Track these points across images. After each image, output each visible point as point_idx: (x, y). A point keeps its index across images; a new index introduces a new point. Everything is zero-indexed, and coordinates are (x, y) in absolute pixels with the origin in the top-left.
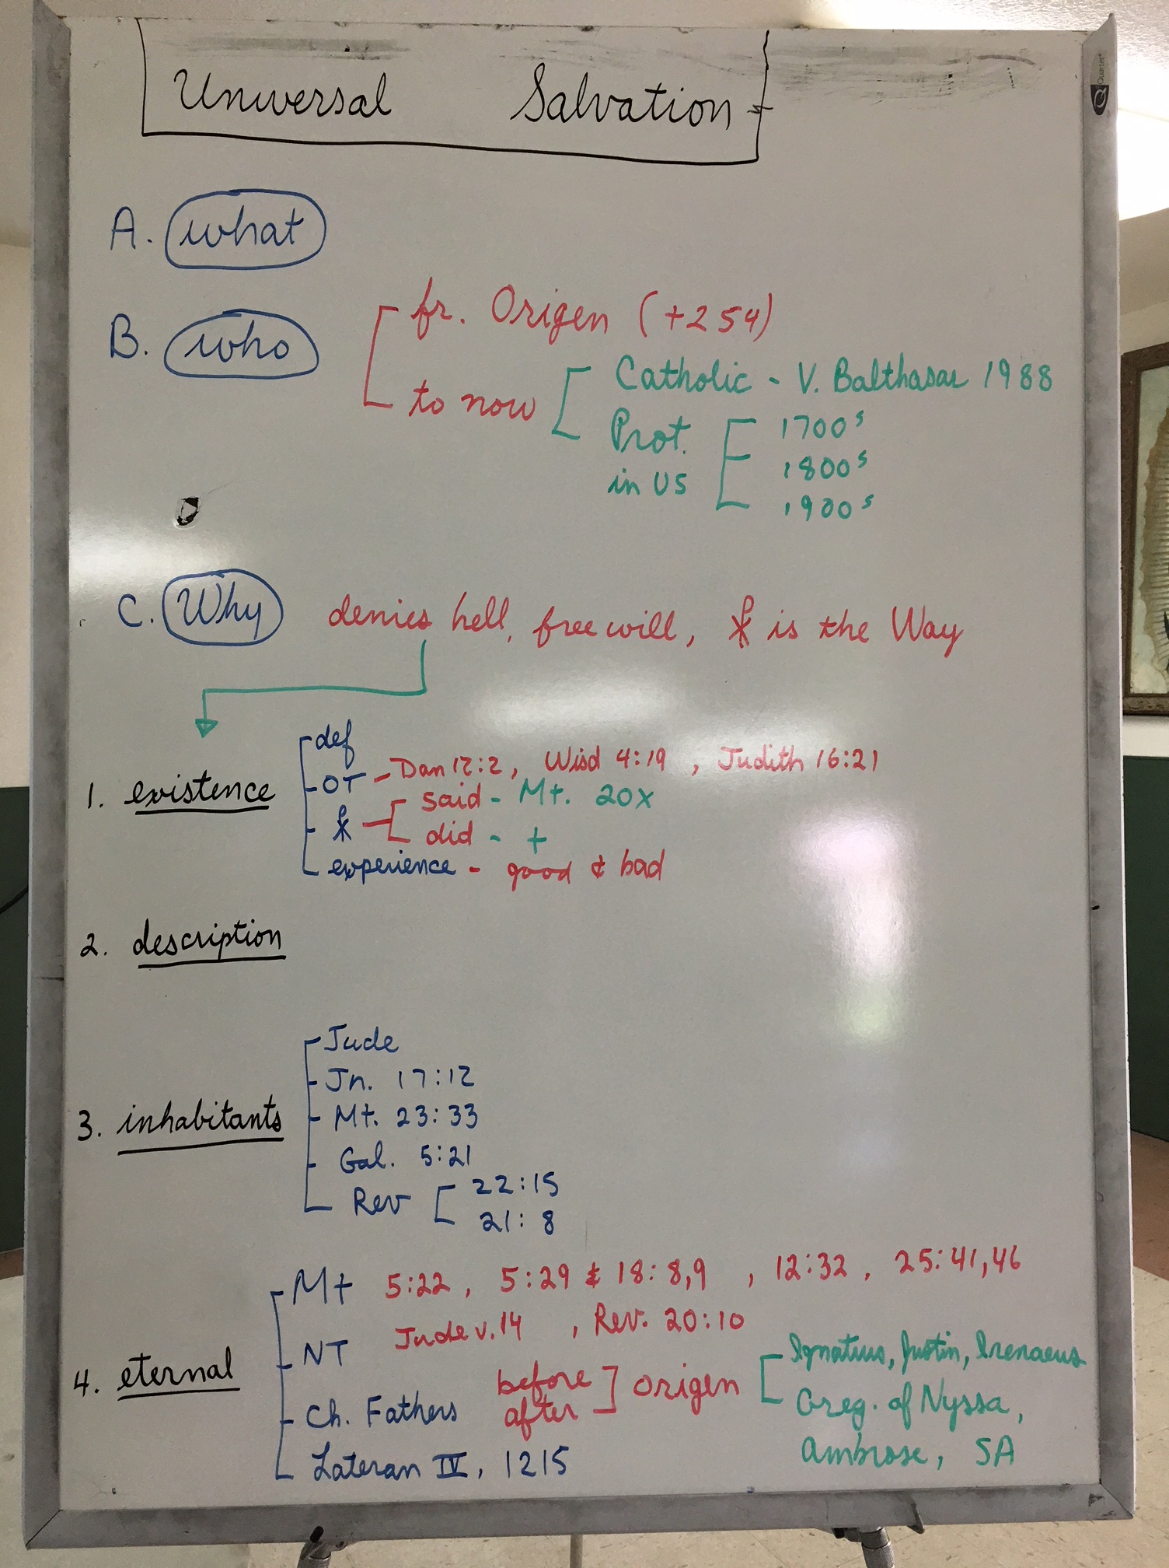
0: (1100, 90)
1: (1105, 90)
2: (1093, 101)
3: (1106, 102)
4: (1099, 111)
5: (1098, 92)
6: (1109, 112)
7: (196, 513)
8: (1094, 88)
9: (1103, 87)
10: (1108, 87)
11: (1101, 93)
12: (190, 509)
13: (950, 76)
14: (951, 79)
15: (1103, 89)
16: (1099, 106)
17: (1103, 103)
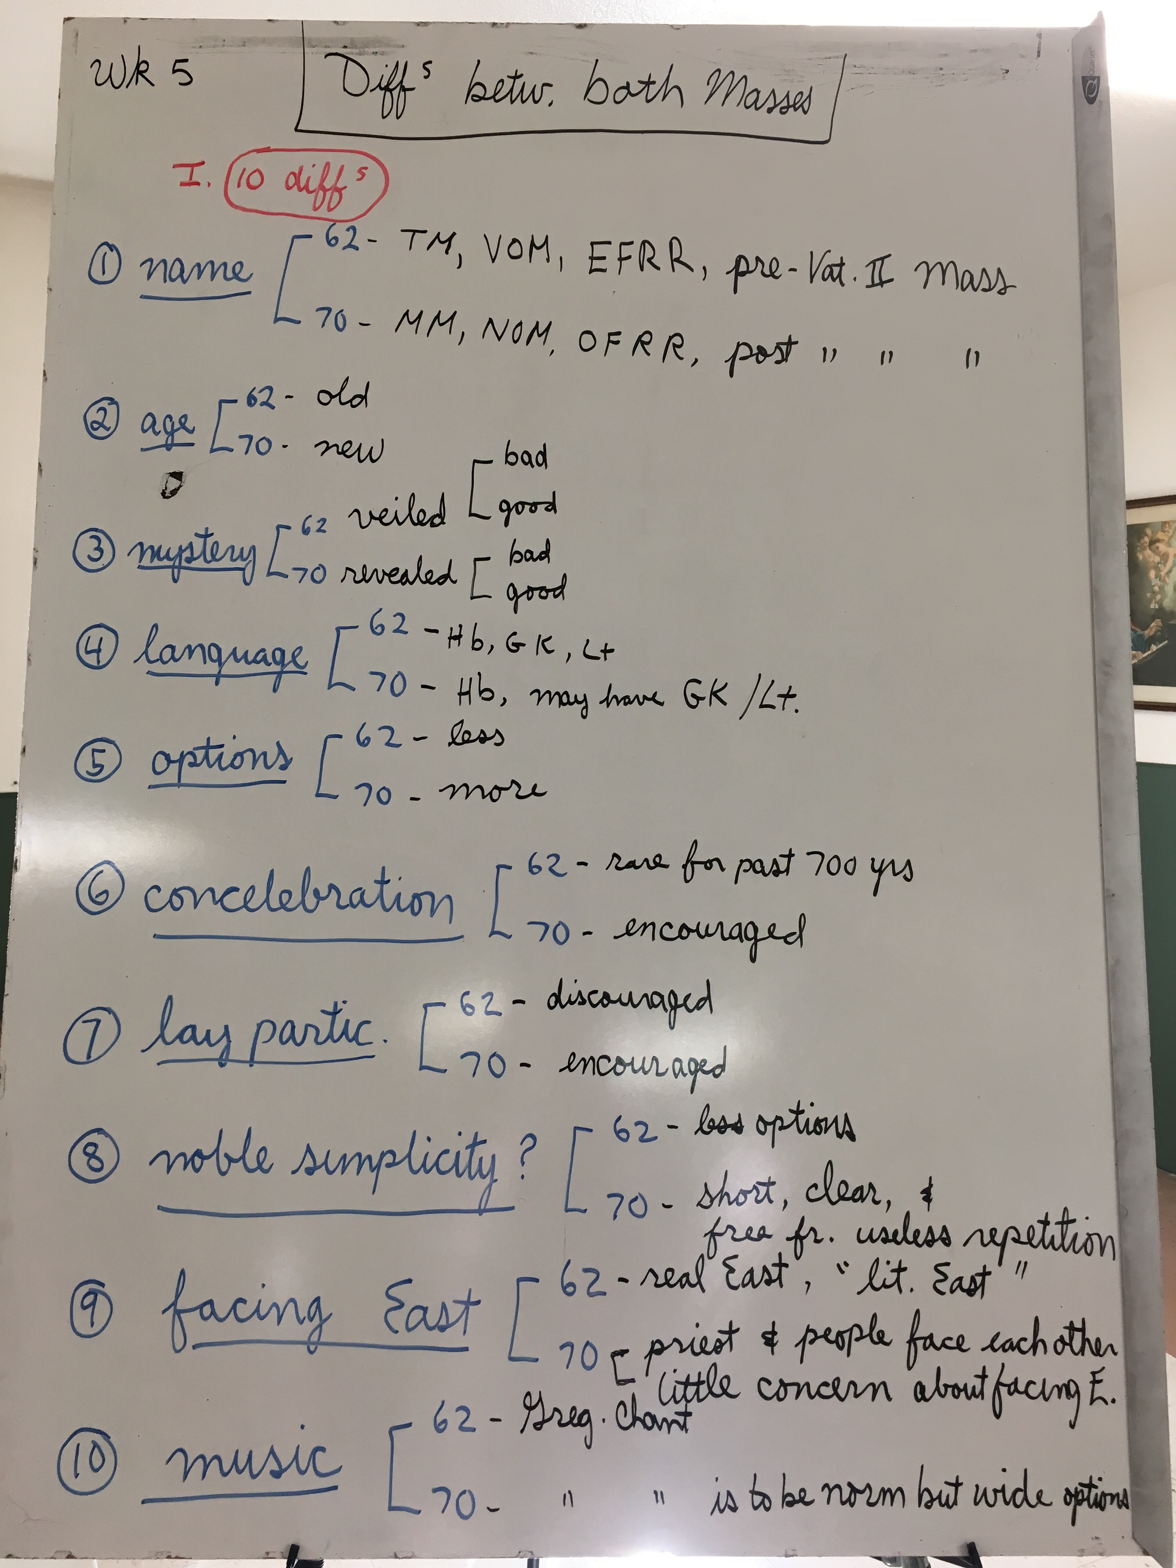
0: (1091, 81)
1: (1096, 81)
2: (1085, 93)
4: (1091, 101)
5: (1088, 85)
6: (1101, 102)
7: (180, 486)
8: (1085, 80)
9: (1093, 78)
10: (1099, 78)
11: (1091, 84)
12: (173, 483)
13: (941, 69)
14: (942, 72)
15: (1094, 80)
16: (1091, 96)
17: (1096, 91)
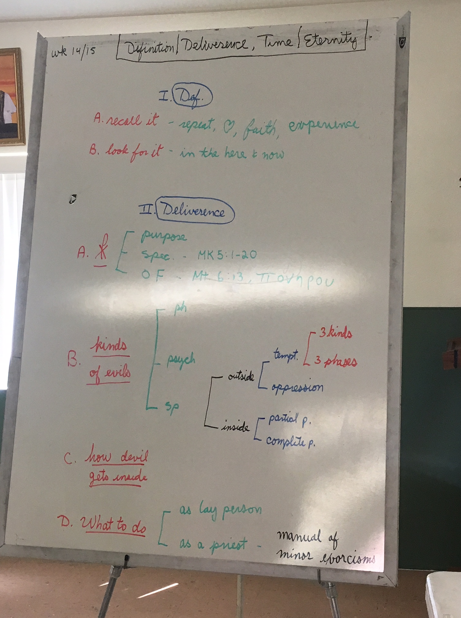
0: (402, 39)
1: (404, 39)
2: (400, 43)
3: (404, 44)
4: (402, 47)
5: (401, 40)
6: (405, 47)
7: (75, 199)
8: (400, 38)
15: (403, 39)
16: (402, 45)
17: (403, 44)
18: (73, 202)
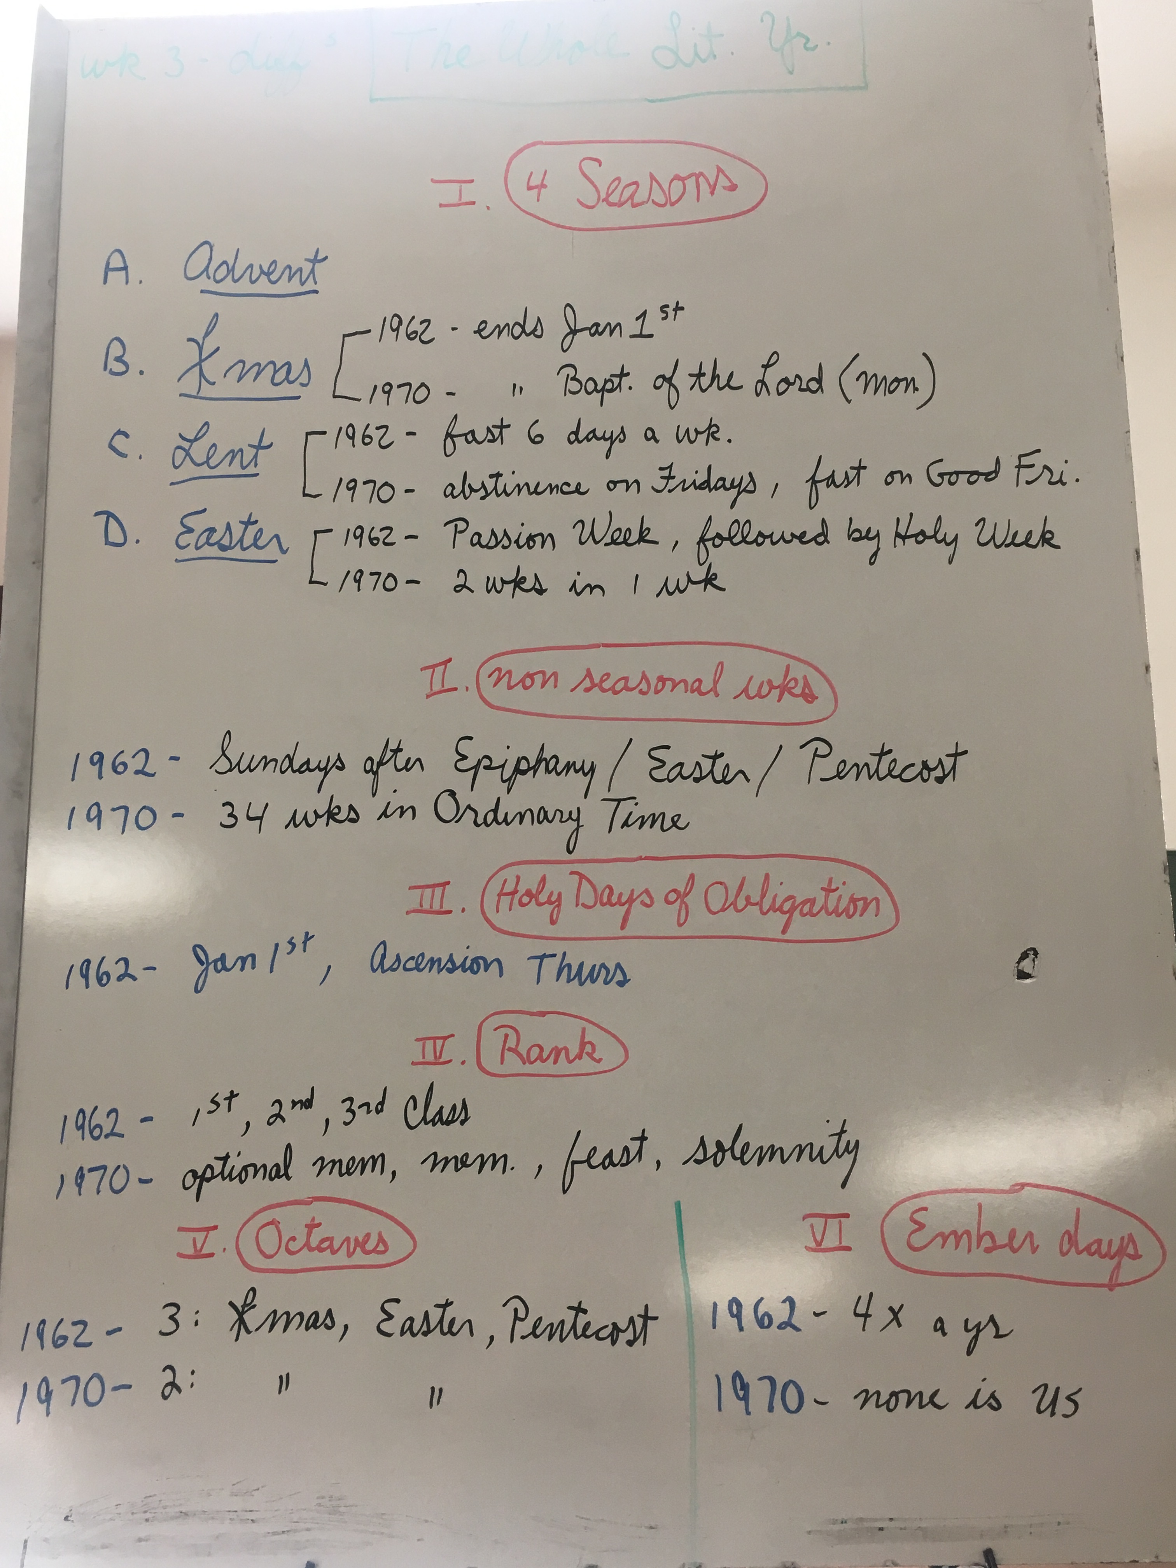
7: (1018, 963)
12: (1026, 965)
18: (1024, 956)
